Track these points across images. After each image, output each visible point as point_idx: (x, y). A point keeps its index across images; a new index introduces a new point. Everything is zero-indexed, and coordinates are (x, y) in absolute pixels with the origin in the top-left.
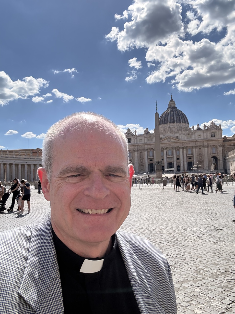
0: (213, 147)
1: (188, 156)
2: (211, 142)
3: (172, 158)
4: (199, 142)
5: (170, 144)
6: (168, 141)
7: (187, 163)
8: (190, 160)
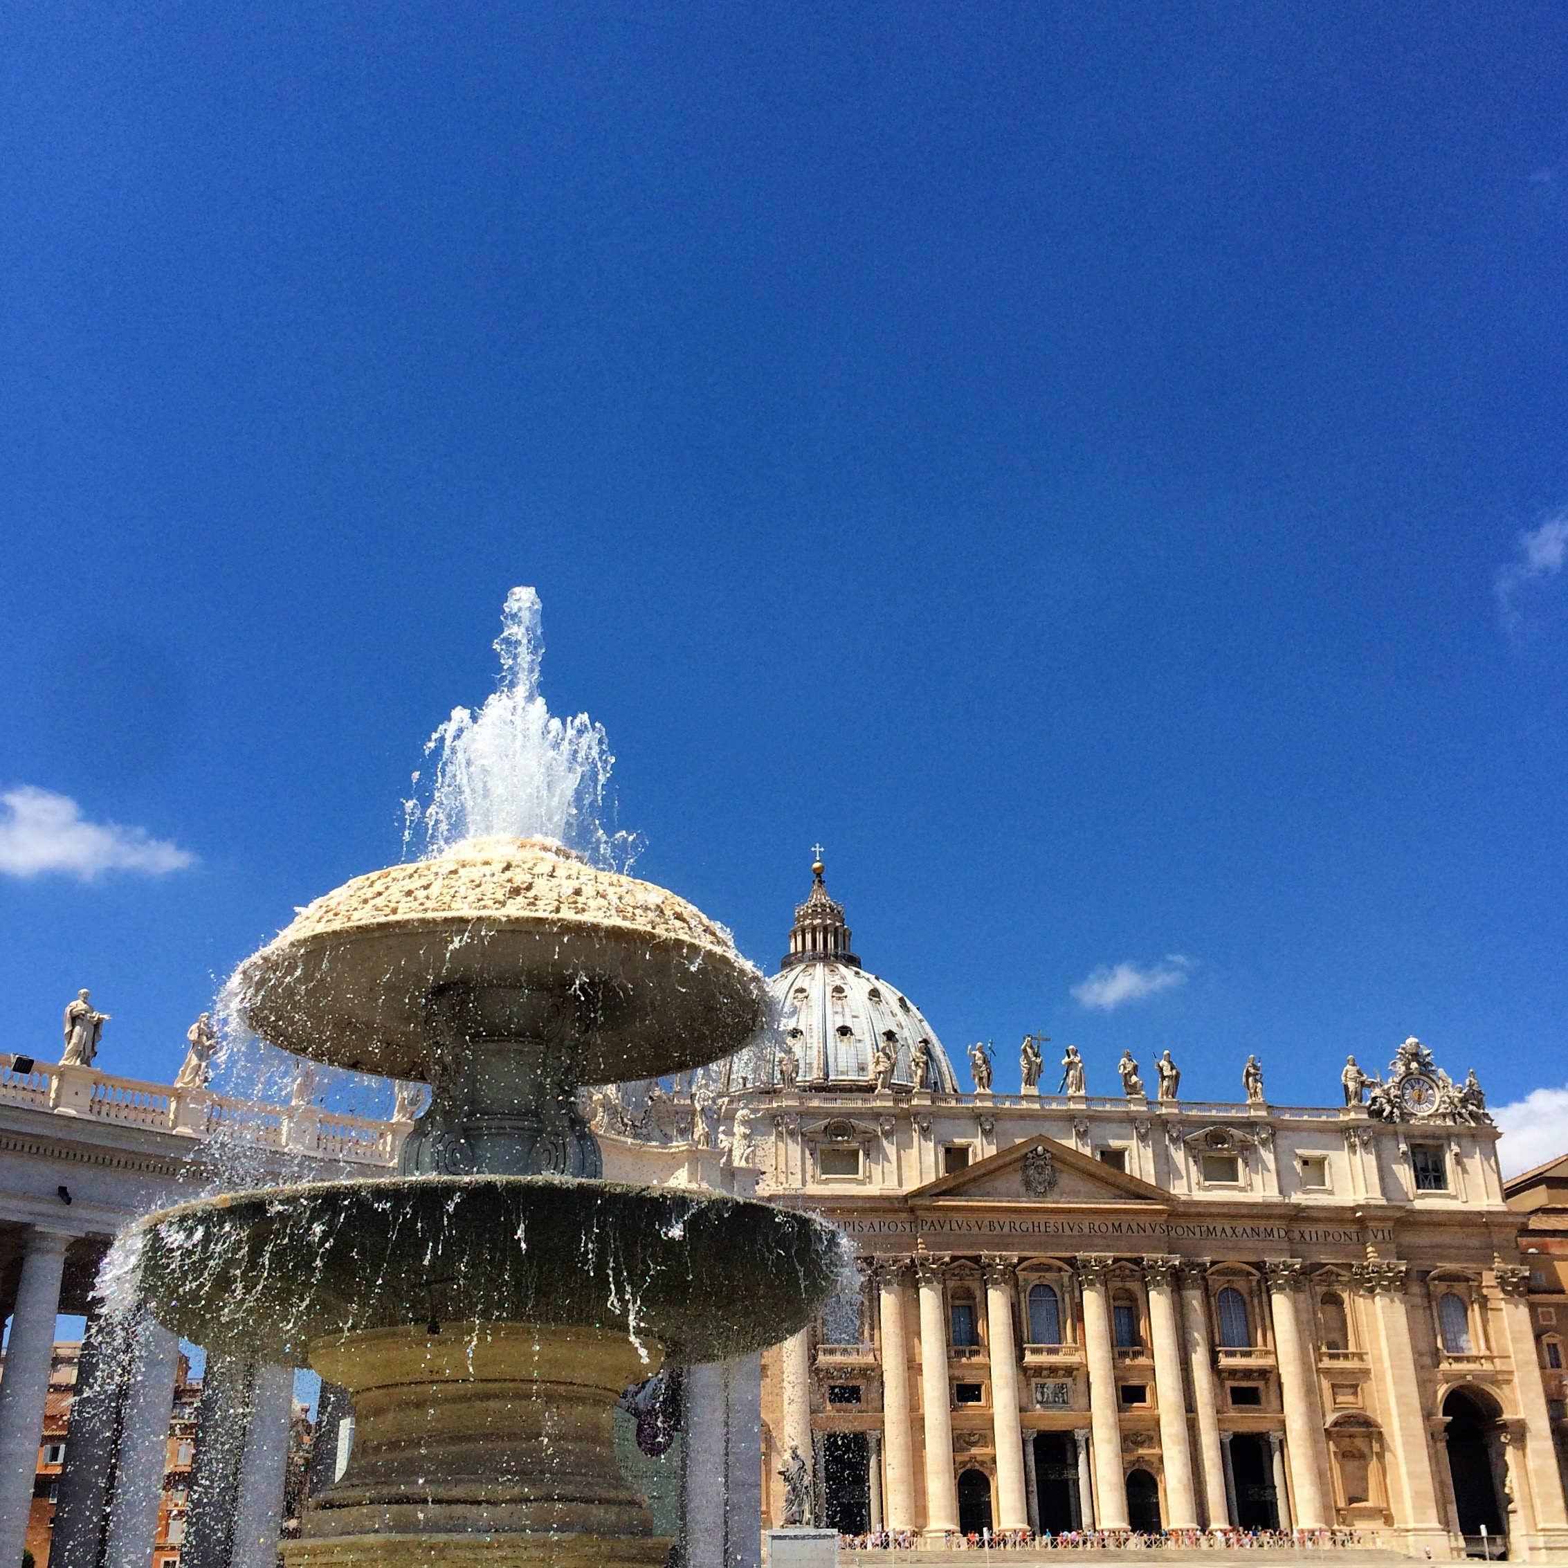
0: (1442, 1287)
1: (1224, 1361)
2: (1424, 1239)
3: (1069, 1381)
4: (1321, 1228)
5: (1053, 1219)
6: (1028, 1184)
7: (1221, 1443)
8: (1247, 1421)
